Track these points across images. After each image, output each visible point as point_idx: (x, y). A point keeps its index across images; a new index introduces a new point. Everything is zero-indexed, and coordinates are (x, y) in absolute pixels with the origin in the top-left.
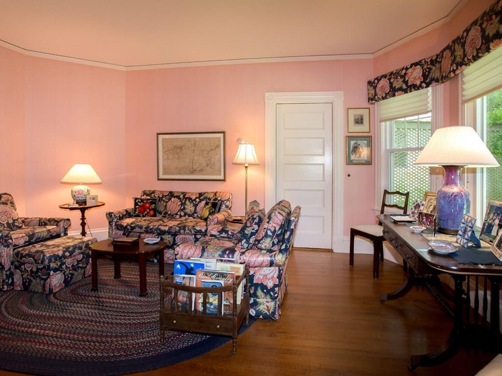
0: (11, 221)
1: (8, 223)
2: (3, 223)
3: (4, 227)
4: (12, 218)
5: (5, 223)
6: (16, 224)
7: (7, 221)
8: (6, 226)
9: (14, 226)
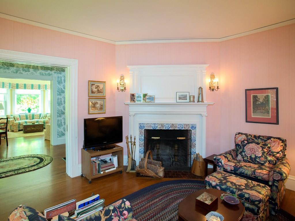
0: (253, 156)
1: (250, 157)
2: (247, 155)
3: (248, 158)
4: (255, 155)
5: (249, 156)
6: (257, 160)
7: (250, 155)
8: (249, 158)
9: (256, 160)
